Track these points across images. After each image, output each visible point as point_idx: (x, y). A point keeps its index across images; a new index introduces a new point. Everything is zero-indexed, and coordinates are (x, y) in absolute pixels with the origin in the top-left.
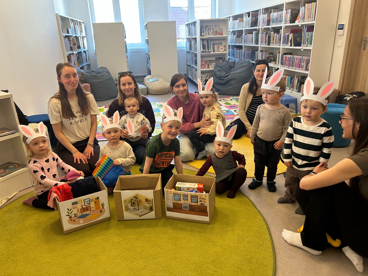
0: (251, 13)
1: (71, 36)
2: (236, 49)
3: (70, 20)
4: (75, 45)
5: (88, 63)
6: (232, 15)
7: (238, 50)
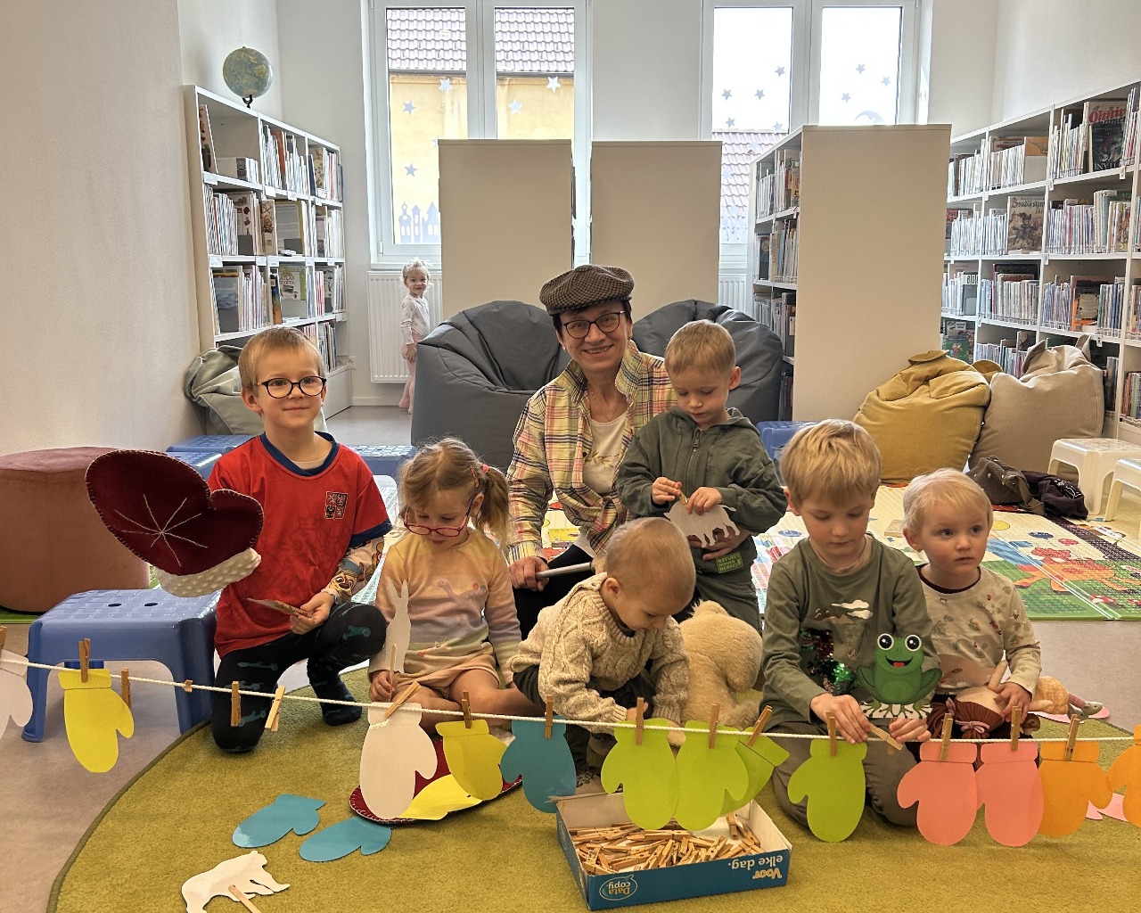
0: (1086, 105)
1: (258, 192)
2: (1004, 280)
3: (260, 127)
4: (270, 231)
5: (335, 315)
6: (992, 128)
7: (1013, 284)
